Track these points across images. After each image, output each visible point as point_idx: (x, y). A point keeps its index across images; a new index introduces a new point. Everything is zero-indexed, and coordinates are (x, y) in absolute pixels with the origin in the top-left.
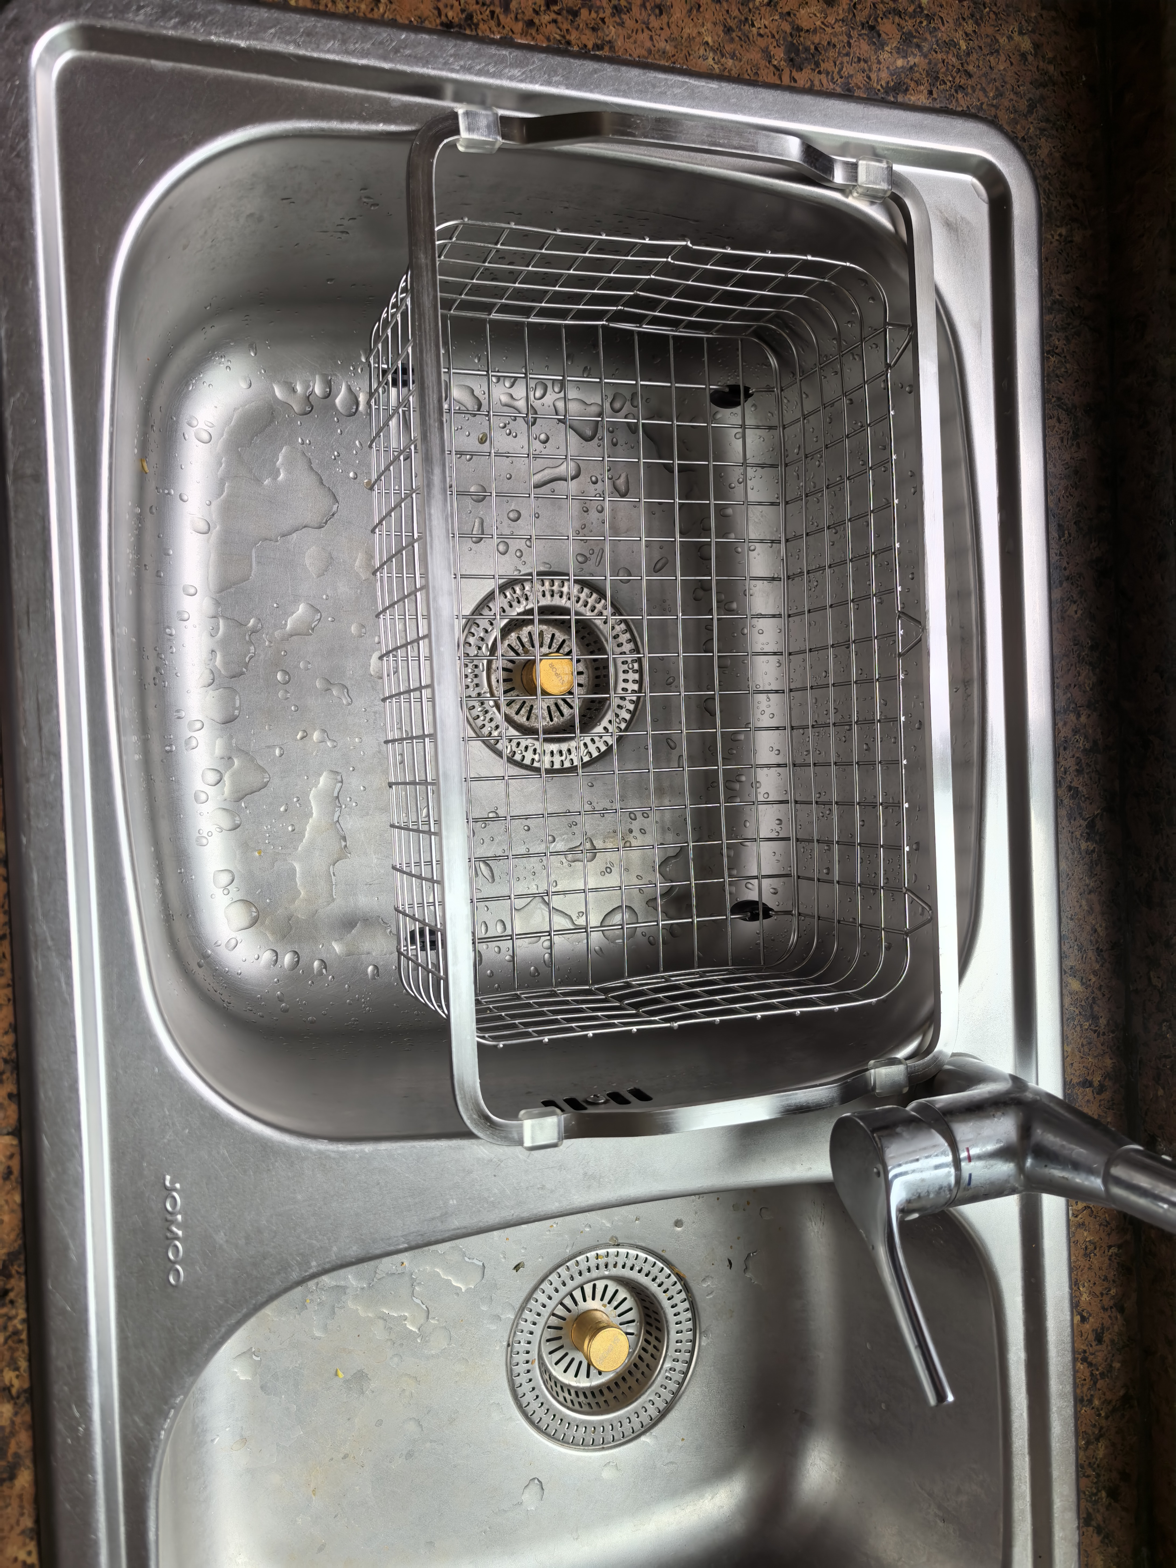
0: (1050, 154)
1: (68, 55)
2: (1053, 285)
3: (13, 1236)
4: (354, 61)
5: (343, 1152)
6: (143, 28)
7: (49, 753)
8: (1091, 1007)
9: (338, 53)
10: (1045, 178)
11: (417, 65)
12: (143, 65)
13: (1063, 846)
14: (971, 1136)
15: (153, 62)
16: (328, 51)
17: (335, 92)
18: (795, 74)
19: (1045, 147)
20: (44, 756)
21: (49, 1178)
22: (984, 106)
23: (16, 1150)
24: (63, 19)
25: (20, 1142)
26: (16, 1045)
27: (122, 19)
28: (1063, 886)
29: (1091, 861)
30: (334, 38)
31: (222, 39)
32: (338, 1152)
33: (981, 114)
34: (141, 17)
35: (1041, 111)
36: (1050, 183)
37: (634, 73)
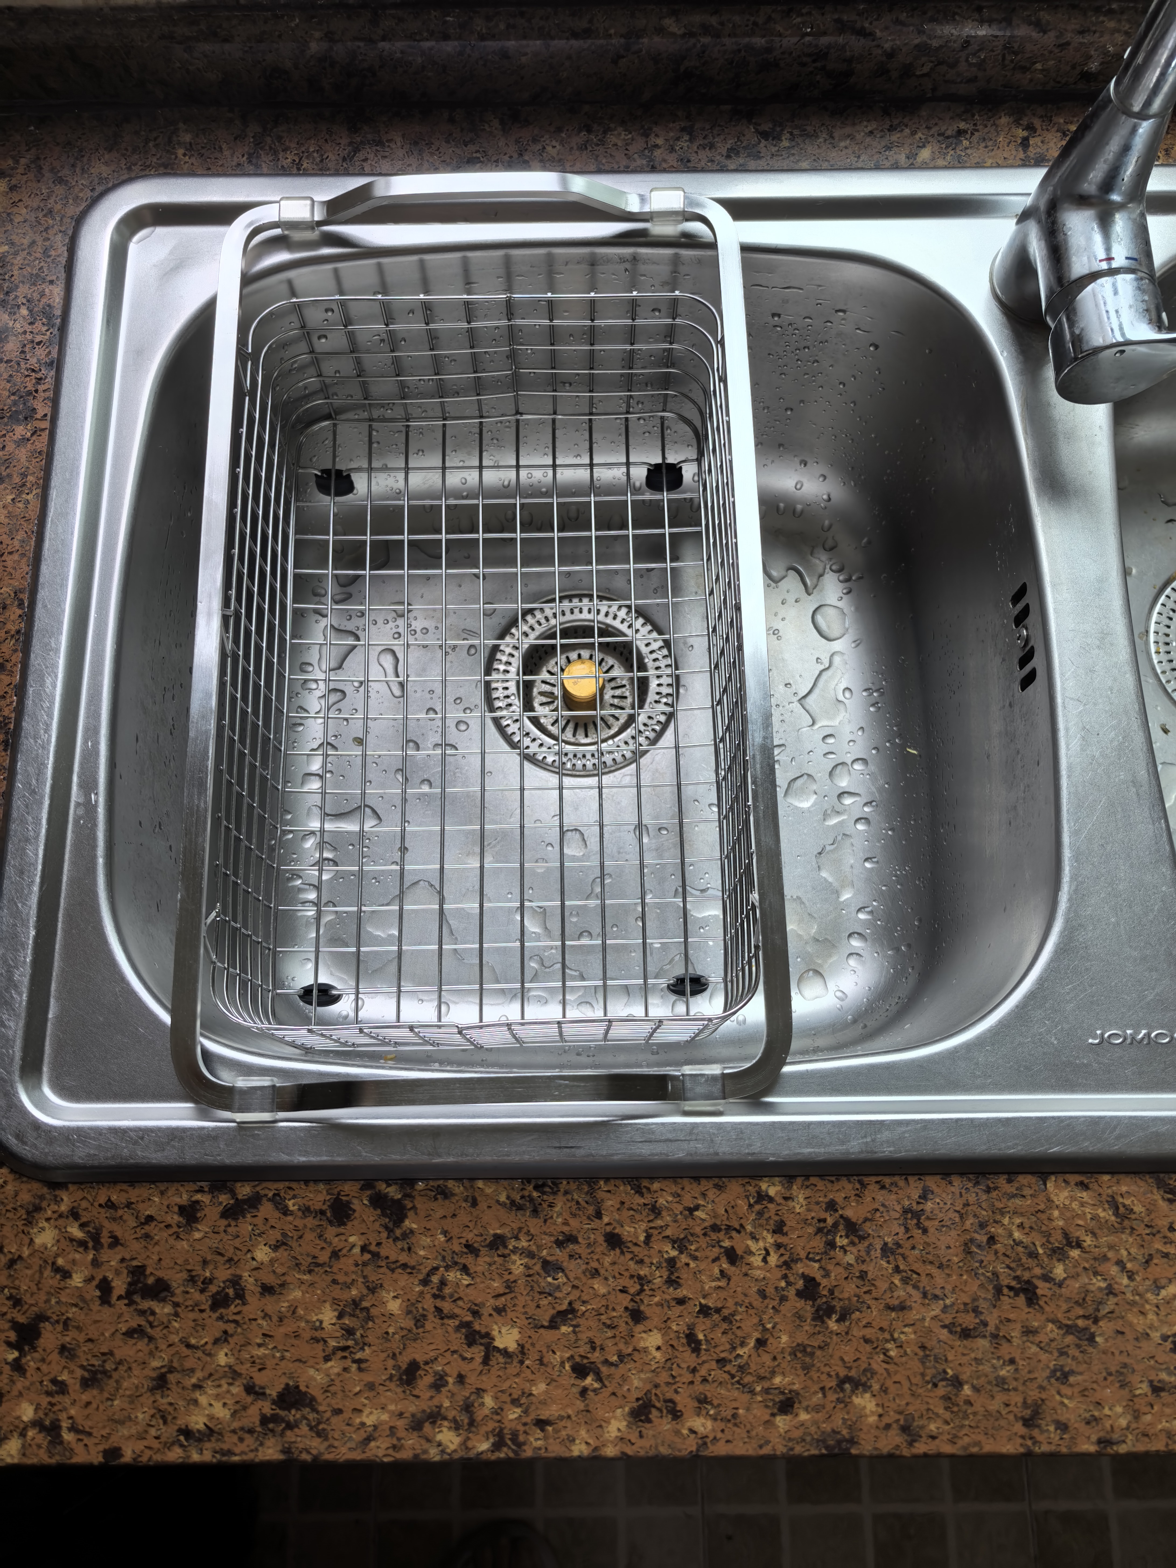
0: (106, 164)
1: (47, 1090)
2: (234, 163)
3: (1142, 1183)
4: (43, 831)
5: (1071, 878)
6: (21, 1023)
7: (691, 1133)
8: (948, 137)
9: (38, 846)
10: (129, 169)
11: (46, 774)
12: (53, 1024)
13: (785, 164)
14: (1085, 259)
15: (50, 1016)
16: (37, 855)
17: (71, 852)
18: (38, 416)
19: (100, 169)
20: (694, 1137)
21: (1088, 1147)
22: (63, 229)
23: (1061, 1178)
24: (16, 1094)
25: (1053, 1173)
26: (962, 1174)
27: (14, 1041)
28: (825, 165)
29: (801, 136)
30: (24, 849)
31: (29, 952)
32: (1071, 882)
33: (70, 232)
34: (12, 1024)
35: (66, 172)
36: (135, 164)
37: (45, 569)
